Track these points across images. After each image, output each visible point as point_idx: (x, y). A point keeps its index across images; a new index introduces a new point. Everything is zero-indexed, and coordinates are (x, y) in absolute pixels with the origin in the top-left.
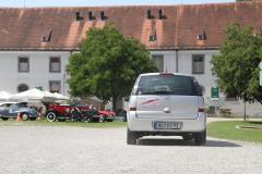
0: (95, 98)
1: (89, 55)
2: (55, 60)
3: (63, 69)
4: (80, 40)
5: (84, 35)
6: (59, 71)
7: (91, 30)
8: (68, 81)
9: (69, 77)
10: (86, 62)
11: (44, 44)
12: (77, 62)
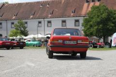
0: (95, 37)
1: (92, 18)
2: (77, 21)
3: (81, 25)
4: (88, 12)
5: (90, 9)
6: (79, 26)
7: (93, 7)
8: (83, 30)
9: (83, 28)
10: (91, 21)
11: (72, 14)
12: (87, 22)
